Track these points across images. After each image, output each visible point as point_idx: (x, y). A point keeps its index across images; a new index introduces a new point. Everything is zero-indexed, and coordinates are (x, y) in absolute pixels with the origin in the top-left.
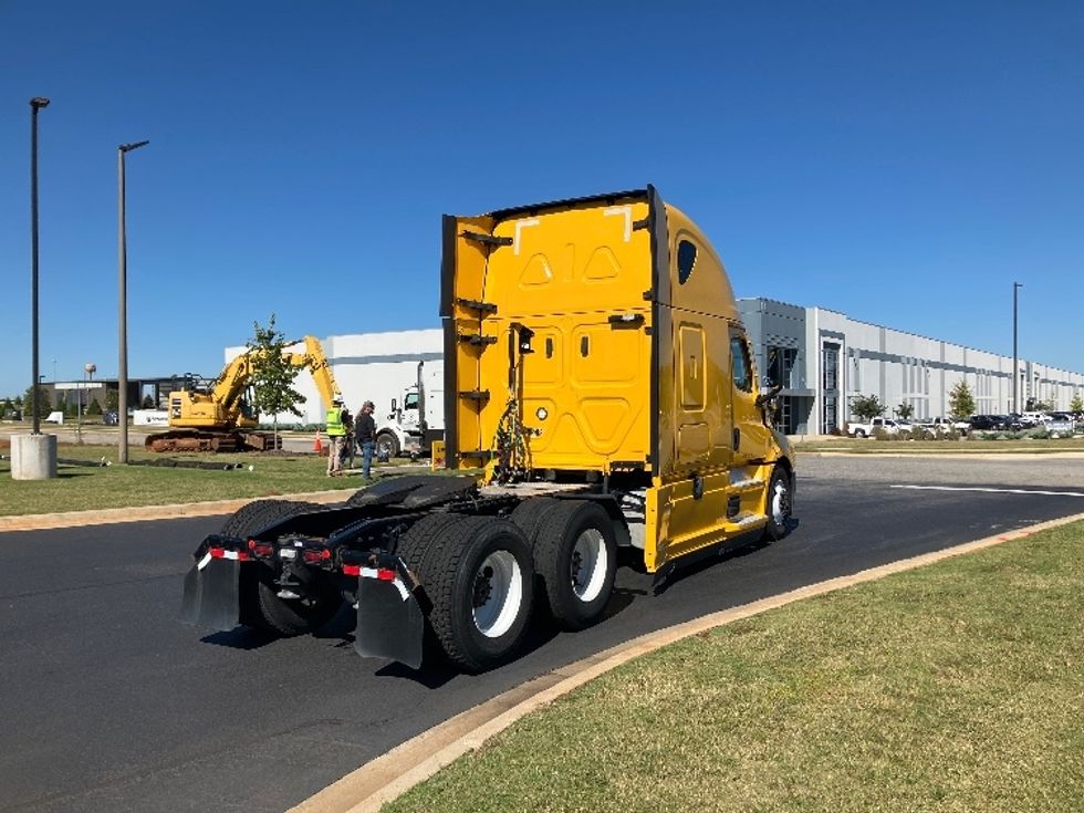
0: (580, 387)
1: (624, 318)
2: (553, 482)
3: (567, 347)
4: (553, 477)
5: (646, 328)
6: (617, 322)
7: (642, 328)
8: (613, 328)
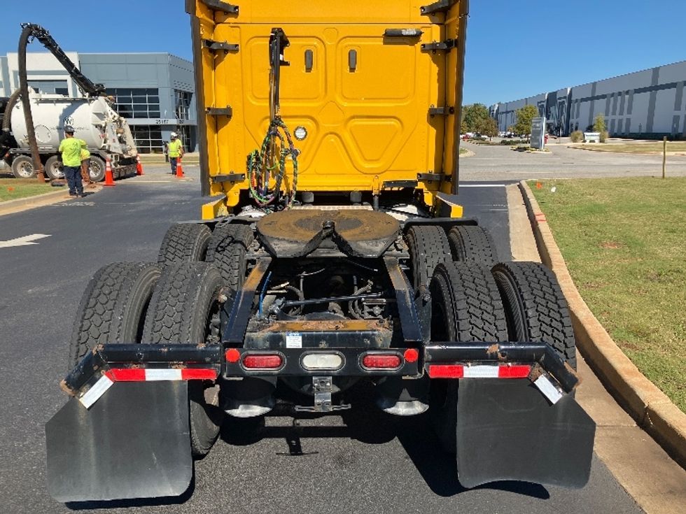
0: (346, 104)
1: (404, 33)
2: (314, 204)
3: (331, 58)
4: (312, 199)
5: (424, 45)
6: (393, 37)
7: (418, 45)
8: (385, 43)
